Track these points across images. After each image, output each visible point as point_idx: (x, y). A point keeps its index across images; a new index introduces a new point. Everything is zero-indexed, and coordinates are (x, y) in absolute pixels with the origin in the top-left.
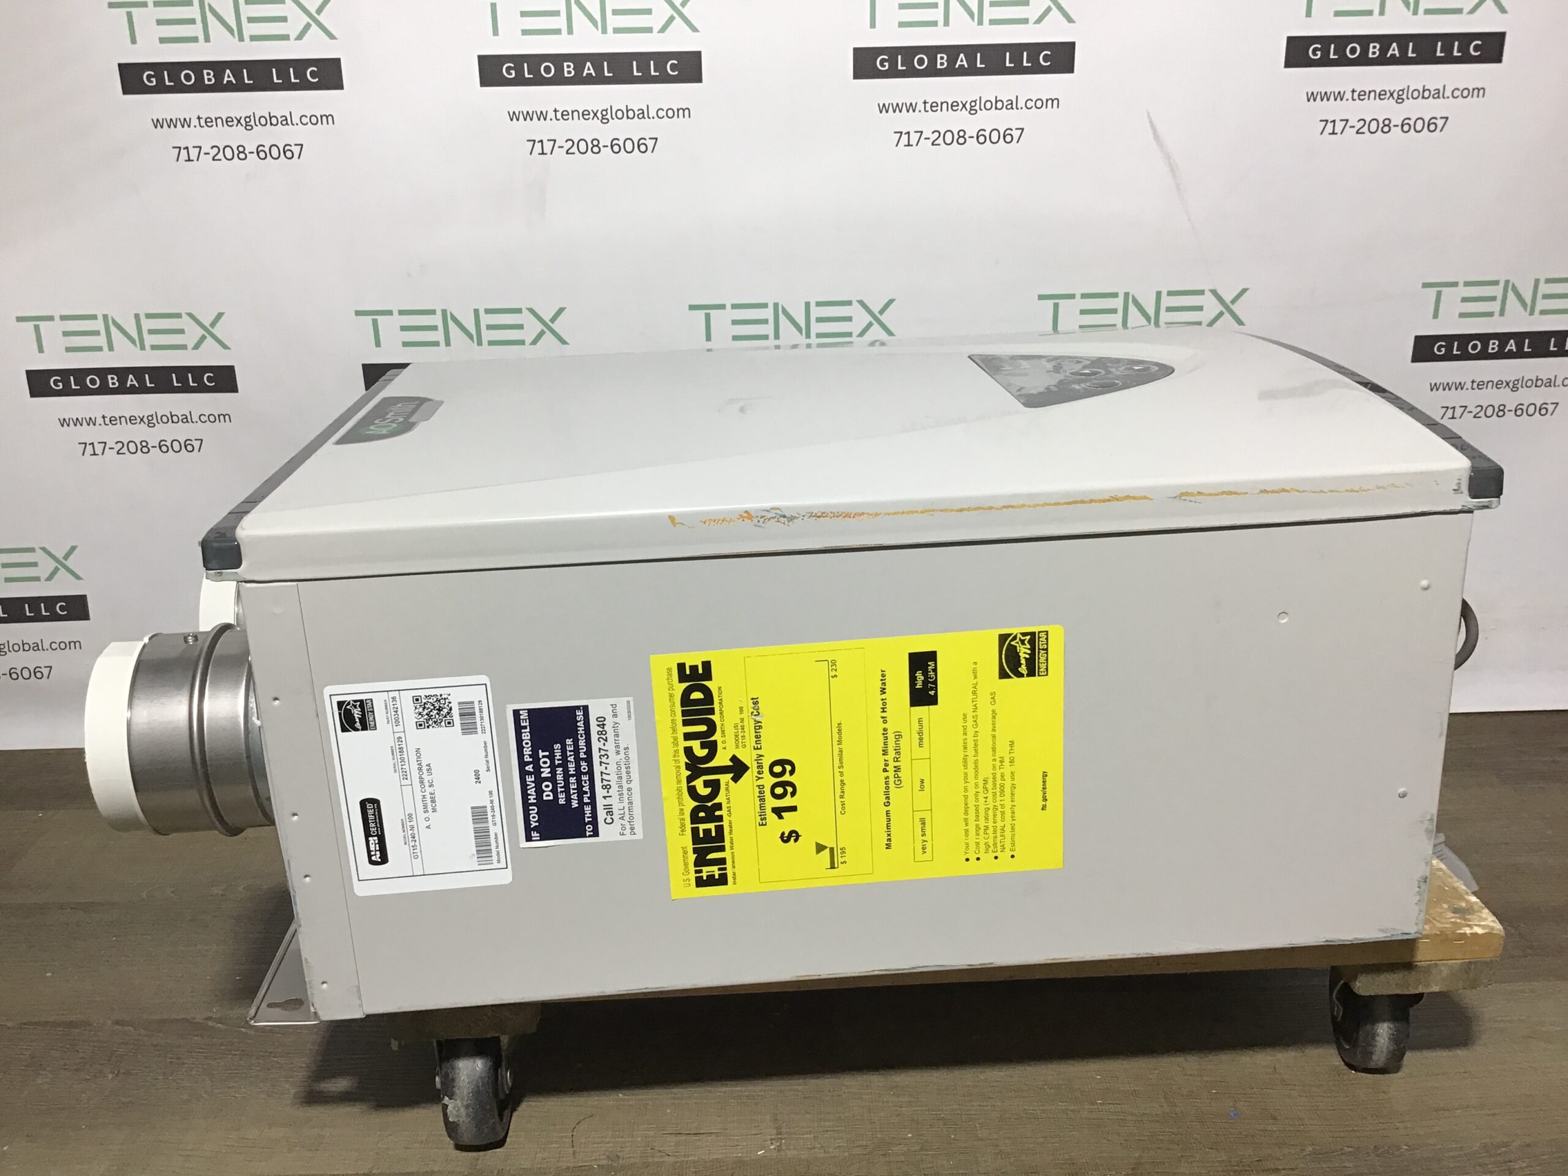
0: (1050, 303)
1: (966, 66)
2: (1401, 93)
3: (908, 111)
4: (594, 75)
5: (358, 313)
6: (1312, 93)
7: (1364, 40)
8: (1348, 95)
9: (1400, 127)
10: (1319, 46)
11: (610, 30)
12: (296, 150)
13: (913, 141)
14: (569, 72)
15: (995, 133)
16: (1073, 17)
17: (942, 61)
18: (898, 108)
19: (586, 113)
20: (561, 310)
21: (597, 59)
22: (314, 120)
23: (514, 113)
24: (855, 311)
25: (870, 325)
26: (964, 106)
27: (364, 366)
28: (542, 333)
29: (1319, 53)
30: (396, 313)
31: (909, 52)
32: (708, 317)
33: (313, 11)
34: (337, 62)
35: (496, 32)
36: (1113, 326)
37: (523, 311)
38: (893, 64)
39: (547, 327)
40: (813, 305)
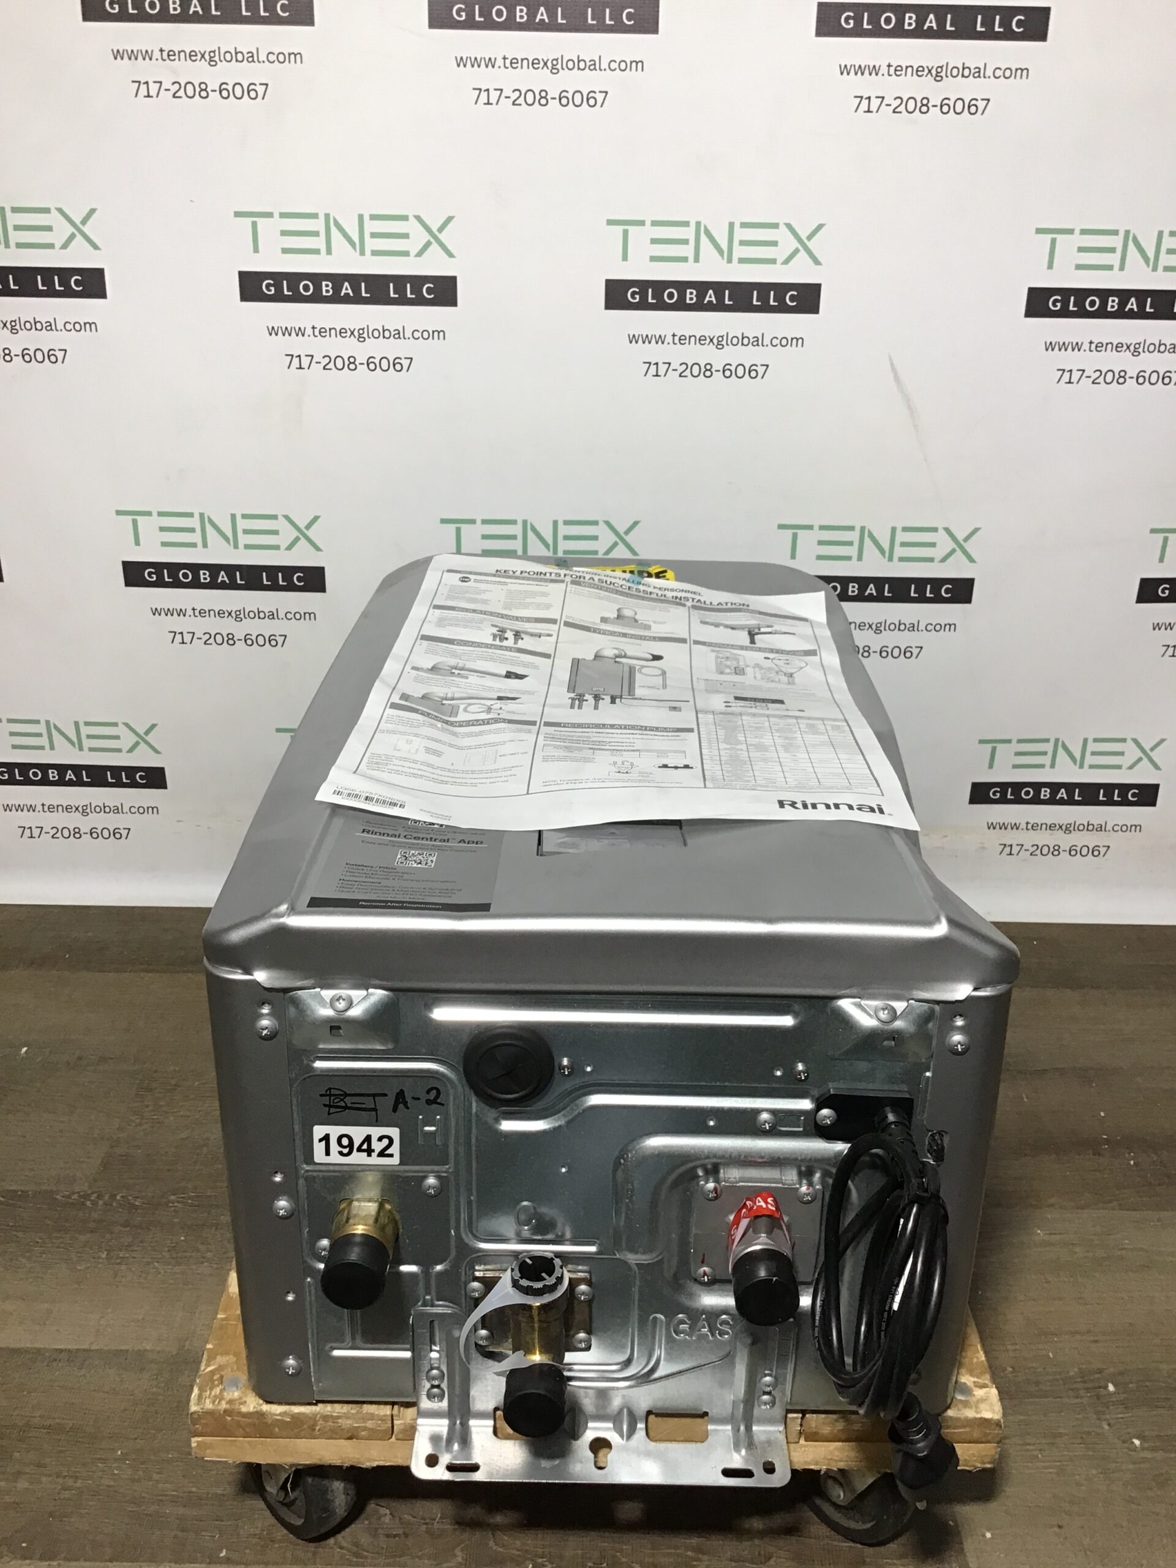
0: (790, 532)
1: (715, 302)
2: (1137, 346)
3: (657, 343)
4: (352, 295)
5: (119, 513)
6: (1051, 343)
7: (1104, 294)
8: (1086, 346)
9: (1135, 379)
10: (1059, 298)
11: (368, 252)
12: (60, 355)
13: (661, 372)
14: (327, 291)
15: (741, 369)
16: (820, 260)
17: (691, 296)
18: (647, 339)
19: (343, 331)
20: (316, 518)
21: (354, 280)
22: (77, 327)
23: (273, 328)
24: (601, 530)
25: (615, 544)
26: (711, 340)
27: (126, 564)
28: (297, 539)
29: (1059, 304)
30: (155, 514)
31: (659, 286)
32: (458, 530)
33: (78, 221)
34: (100, 272)
35: (256, 250)
36: (849, 558)
37: (280, 517)
38: (644, 297)
39: (303, 533)
40: (560, 524)
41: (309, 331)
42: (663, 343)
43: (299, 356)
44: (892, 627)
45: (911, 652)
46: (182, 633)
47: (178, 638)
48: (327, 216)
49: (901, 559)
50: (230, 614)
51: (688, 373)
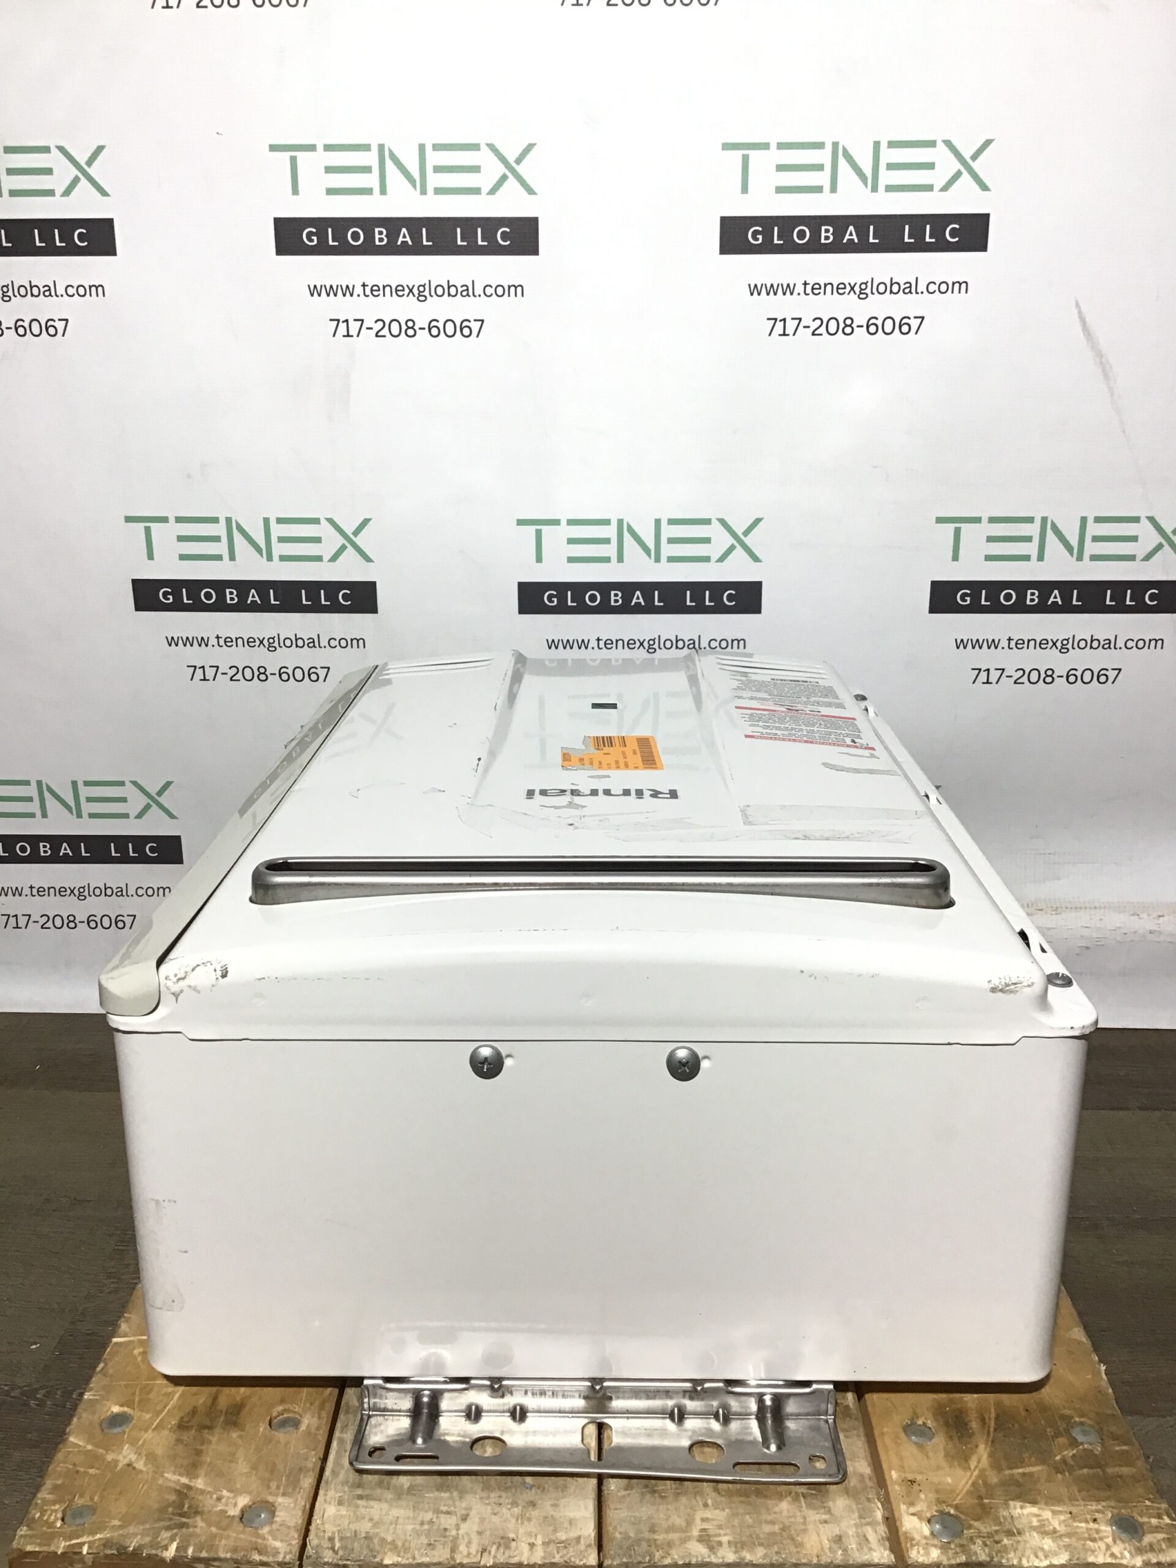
0: (950, 528)
1: (856, 241)
3: (784, 294)
4: (410, 243)
5: (128, 519)
11: (430, 190)
12: (60, 326)
13: (790, 330)
14: (381, 240)
15: (889, 323)
16: (988, 184)
17: (827, 234)
18: (772, 290)
19: (400, 288)
20: (366, 521)
21: (414, 224)
22: (81, 291)
23: (315, 287)
24: (714, 531)
25: (733, 547)
26: (852, 288)
27: (136, 583)
28: (343, 548)
30: (172, 520)
31: (787, 223)
32: (539, 534)
33: (82, 162)
34: (109, 223)
35: (295, 191)
36: (1027, 558)
37: (323, 521)
38: (768, 237)
39: (349, 541)
40: (664, 523)
41: (359, 290)
42: (792, 294)
43: (347, 321)
44: (1082, 644)
45: (1106, 676)
46: (203, 667)
47: (199, 672)
48: (381, 147)
49: (1094, 558)
50: (261, 642)
51: (823, 330)
